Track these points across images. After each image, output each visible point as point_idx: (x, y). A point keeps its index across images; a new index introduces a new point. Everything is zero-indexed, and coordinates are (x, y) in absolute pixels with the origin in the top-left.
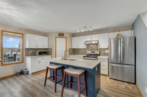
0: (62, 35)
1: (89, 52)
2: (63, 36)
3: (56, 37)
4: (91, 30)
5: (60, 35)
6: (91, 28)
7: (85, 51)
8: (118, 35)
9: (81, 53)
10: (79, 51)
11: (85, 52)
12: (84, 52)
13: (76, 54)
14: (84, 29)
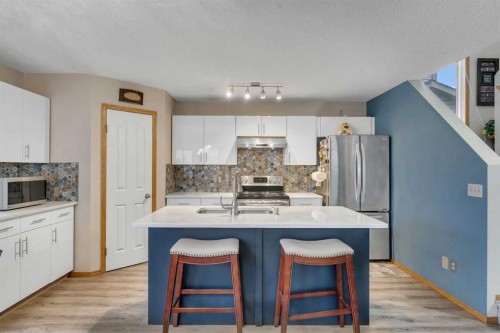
0: (138, 98)
1: (248, 181)
2: (141, 102)
3: (106, 107)
4: (263, 97)
5: (127, 95)
6: (278, 92)
7: (227, 176)
8: (346, 127)
9: (212, 185)
10: (199, 175)
11: (227, 180)
12: (224, 178)
13: (184, 190)
14: (251, 89)
